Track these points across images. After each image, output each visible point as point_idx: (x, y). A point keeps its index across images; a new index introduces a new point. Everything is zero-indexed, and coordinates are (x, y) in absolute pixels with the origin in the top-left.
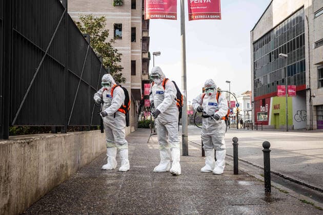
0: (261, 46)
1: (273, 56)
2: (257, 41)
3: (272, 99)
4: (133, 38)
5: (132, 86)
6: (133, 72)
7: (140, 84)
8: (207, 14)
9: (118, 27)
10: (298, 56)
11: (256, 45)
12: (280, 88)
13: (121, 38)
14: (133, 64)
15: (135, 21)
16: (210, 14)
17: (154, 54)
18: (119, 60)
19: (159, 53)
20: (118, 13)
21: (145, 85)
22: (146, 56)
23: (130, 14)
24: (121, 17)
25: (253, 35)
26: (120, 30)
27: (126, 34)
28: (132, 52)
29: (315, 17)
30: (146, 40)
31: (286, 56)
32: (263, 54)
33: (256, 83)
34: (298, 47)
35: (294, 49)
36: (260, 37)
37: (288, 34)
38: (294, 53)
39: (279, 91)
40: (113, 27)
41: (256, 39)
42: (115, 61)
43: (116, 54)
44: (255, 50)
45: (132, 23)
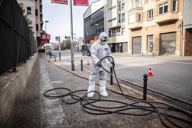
0: (87, 21)
1: (92, 25)
2: (86, 19)
3: (91, 41)
4: (37, 14)
5: (37, 35)
6: (37, 29)
7: (40, 35)
8: (82, 3)
9: (29, 9)
10: (101, 25)
11: (85, 20)
12: (96, 37)
13: (31, 14)
14: (37, 26)
15: (37, 7)
16: (84, 3)
17: (46, 22)
18: (31, 24)
19: (48, 22)
20: (29, 2)
21: (42, 35)
22: (42, 22)
23: (34, 3)
24: (30, 4)
25: (84, 16)
26: (30, 10)
27: (33, 12)
28: (36, 21)
29: (108, 11)
30: (41, 15)
31: (98, 25)
32: (88, 24)
33: (85, 35)
34: (101, 22)
35: (100, 22)
36: (87, 17)
37: (98, 17)
38: (100, 24)
39: (95, 38)
40: (27, 9)
41: (85, 18)
42: (29, 24)
43: (29, 21)
44: (85, 22)
45: (35, 7)
